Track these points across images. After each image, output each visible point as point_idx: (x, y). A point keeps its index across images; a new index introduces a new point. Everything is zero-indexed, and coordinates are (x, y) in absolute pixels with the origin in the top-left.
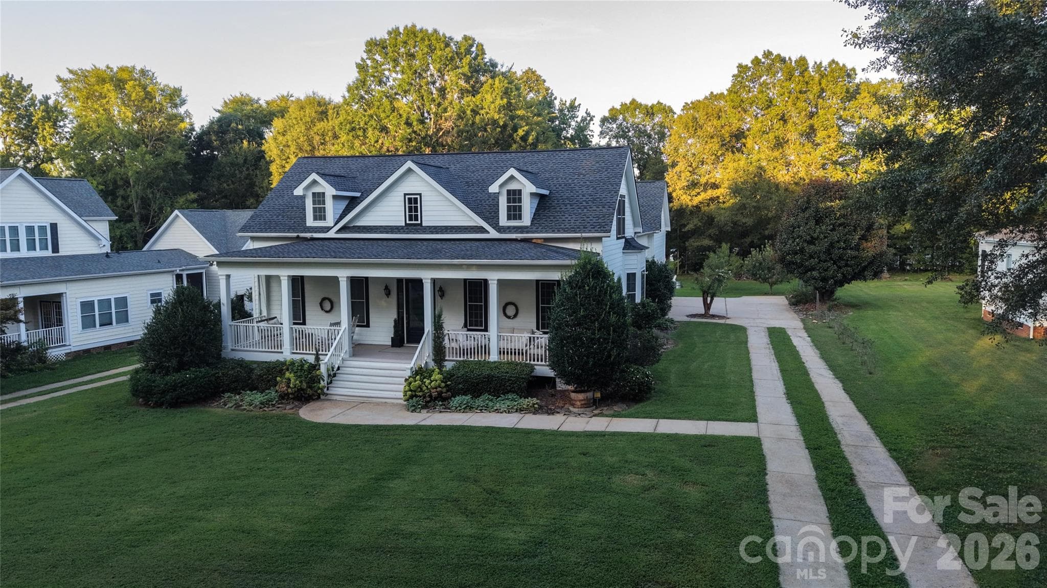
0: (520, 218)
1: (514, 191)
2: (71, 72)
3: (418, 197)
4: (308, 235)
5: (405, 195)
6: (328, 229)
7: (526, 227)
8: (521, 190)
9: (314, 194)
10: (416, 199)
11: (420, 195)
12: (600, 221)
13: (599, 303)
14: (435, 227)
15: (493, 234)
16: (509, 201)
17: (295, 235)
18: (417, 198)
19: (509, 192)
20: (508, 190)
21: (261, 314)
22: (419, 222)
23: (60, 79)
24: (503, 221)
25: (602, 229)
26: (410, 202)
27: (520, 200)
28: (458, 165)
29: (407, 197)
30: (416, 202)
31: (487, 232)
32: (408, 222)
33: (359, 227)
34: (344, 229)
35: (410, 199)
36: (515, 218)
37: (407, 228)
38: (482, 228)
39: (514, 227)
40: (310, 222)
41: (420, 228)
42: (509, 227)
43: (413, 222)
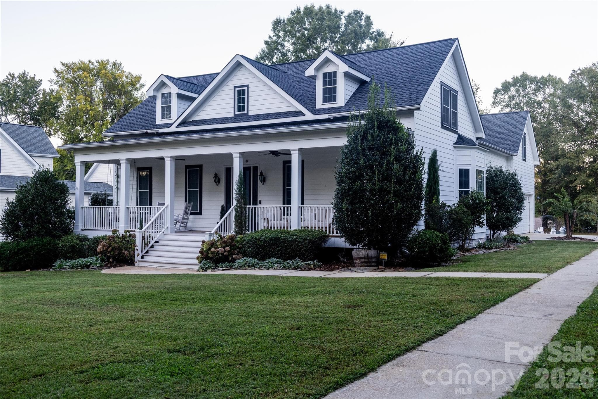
0: (335, 100)
1: (330, 73)
2: (63, 64)
3: (246, 88)
4: (154, 131)
5: (235, 87)
6: (170, 125)
7: (341, 108)
8: (336, 72)
9: (163, 94)
10: (244, 91)
11: (247, 86)
12: (412, 96)
14: (258, 115)
15: (309, 116)
16: (325, 84)
17: (144, 131)
18: (245, 90)
19: (325, 75)
20: (324, 74)
22: (246, 112)
23: (56, 71)
24: (319, 104)
25: (412, 102)
26: (239, 95)
27: (335, 83)
29: (236, 89)
30: (244, 94)
31: (304, 115)
32: (236, 113)
33: (196, 121)
34: (184, 123)
35: (239, 91)
36: (330, 101)
37: (236, 118)
38: (300, 112)
39: (329, 109)
40: (159, 120)
41: (247, 117)
42: (324, 109)
43: (241, 112)
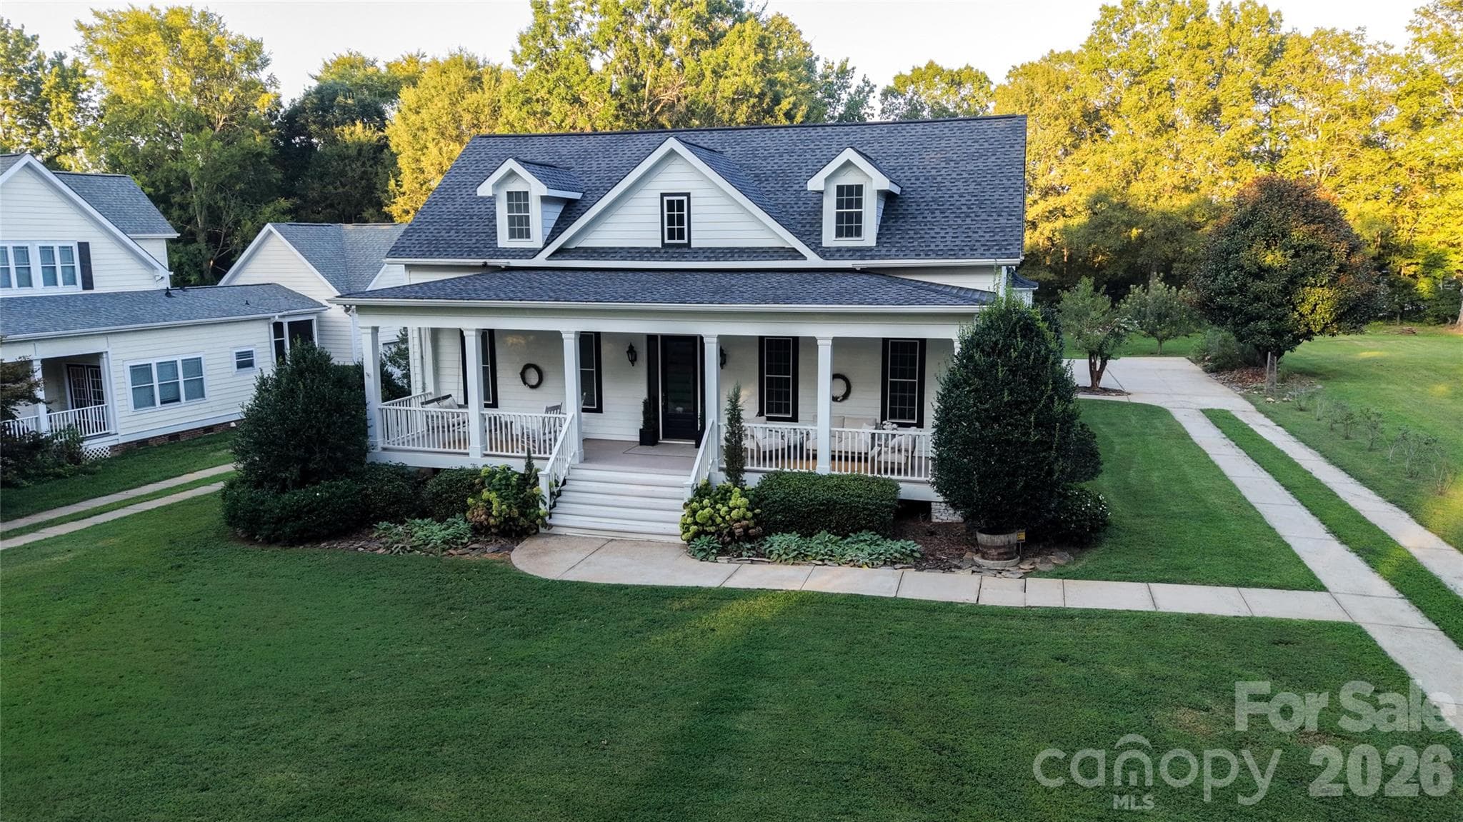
0: (859, 233)
1: (850, 188)
2: (96, 14)
3: (685, 198)
4: (502, 262)
5: (663, 195)
6: (534, 253)
7: (870, 249)
8: (861, 186)
9: (509, 193)
10: (681, 203)
11: (688, 195)
12: (997, 237)
13: (1035, 381)
14: (713, 250)
15: (813, 260)
16: (839, 205)
17: (480, 262)
18: (683, 201)
19: (840, 189)
20: (838, 187)
21: (424, 390)
22: (686, 241)
23: (80, 26)
24: (829, 238)
25: (1003, 251)
26: (671, 207)
27: (859, 204)
28: (738, 148)
29: (666, 199)
30: (681, 208)
31: (803, 257)
32: (667, 241)
33: (586, 249)
34: (561, 252)
35: (670, 203)
36: (849, 234)
37: (665, 251)
38: (795, 250)
39: (849, 250)
40: (504, 240)
41: (686, 251)
42: (839, 250)
43: (676, 241)
